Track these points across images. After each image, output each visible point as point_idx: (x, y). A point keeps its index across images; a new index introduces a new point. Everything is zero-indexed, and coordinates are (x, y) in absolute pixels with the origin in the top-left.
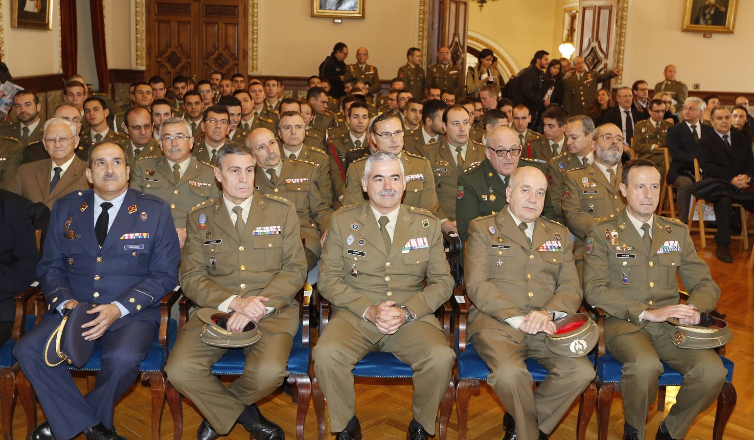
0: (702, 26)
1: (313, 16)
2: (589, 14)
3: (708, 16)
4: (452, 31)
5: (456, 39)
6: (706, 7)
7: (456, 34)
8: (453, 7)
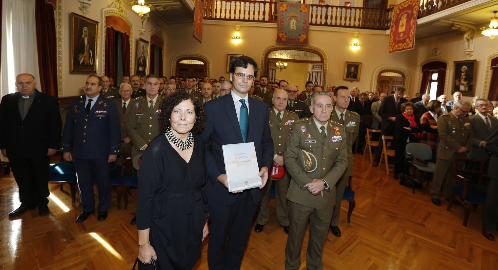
0: (350, 79)
1: (227, 73)
2: (314, 74)
3: (352, 76)
4: (271, 78)
5: (272, 81)
6: (351, 73)
7: (272, 79)
8: (271, 71)
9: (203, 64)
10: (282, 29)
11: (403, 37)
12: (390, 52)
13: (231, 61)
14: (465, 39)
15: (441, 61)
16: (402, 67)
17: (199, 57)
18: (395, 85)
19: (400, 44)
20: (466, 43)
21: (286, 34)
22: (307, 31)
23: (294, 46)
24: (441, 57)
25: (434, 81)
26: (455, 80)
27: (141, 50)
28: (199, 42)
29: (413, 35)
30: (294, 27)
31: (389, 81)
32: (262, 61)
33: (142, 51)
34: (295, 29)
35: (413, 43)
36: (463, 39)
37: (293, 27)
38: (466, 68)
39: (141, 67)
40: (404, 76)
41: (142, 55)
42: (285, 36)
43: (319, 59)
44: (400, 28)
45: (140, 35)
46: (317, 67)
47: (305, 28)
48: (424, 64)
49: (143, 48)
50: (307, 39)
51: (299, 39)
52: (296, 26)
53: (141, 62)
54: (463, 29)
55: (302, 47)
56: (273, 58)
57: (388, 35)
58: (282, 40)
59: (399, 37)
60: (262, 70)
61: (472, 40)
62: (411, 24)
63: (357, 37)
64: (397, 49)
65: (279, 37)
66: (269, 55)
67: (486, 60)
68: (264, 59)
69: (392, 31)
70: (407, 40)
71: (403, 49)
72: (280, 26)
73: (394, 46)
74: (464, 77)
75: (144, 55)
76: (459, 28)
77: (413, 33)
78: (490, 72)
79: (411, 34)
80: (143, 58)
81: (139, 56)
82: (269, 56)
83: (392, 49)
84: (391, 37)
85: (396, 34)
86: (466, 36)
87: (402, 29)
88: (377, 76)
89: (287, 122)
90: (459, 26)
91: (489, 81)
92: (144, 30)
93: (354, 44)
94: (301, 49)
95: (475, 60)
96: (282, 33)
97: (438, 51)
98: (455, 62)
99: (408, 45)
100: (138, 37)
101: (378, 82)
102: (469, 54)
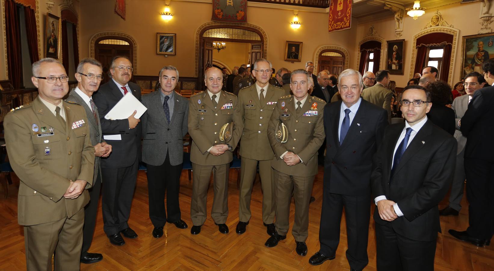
0: (291, 59)
1: (157, 54)
2: (254, 54)
3: (293, 56)
4: (207, 60)
5: (209, 63)
7: (208, 61)
8: (207, 51)
9: (129, 44)
10: (217, 5)
11: (341, 15)
12: (330, 31)
13: (161, 41)
14: (396, 19)
15: (376, 40)
16: (342, 47)
17: (123, 36)
18: (335, 66)
19: (339, 23)
20: (397, 23)
21: (222, 11)
22: (245, 8)
23: (231, 24)
24: (376, 37)
25: (371, 61)
26: (388, 59)
27: (50, 28)
28: (122, 19)
29: (349, 14)
30: (231, 3)
31: (329, 61)
32: (197, 41)
33: (52, 28)
34: (232, 5)
35: (350, 22)
36: (394, 19)
37: (229, 3)
38: (397, 47)
39: (52, 48)
40: (344, 56)
41: (53, 33)
42: (222, 13)
43: (259, 39)
44: (338, 6)
45: (48, 9)
46: (257, 47)
47: (242, 4)
48: (362, 44)
49: (53, 25)
50: (245, 16)
51: (236, 17)
52: (233, 2)
53: (51, 42)
54: (394, 9)
55: (239, 25)
56: (209, 37)
57: (328, 13)
58: (218, 17)
59: (338, 16)
60: (197, 51)
61: (402, 20)
62: (348, 2)
63: (297, 15)
64: (336, 28)
65: (216, 14)
66: (205, 34)
67: (413, 40)
68: (199, 38)
69: (331, 9)
70: (345, 19)
71: (341, 28)
72: (215, 2)
73: (333, 26)
74: (395, 56)
75: (54, 33)
76: (390, 8)
77: (349, 11)
78: (416, 51)
79: (348, 14)
80: (53, 38)
81: (48, 35)
82: (205, 36)
83: (332, 27)
84: (330, 16)
85: (334, 12)
86: (396, 16)
87: (340, 8)
88: (318, 56)
89: (224, 106)
90: (389, 6)
91: (415, 60)
92: (52, 3)
93: (295, 23)
94: (239, 28)
95: (404, 40)
96: (218, 9)
97: (374, 31)
98: (387, 42)
99: (345, 24)
100: (46, 11)
101: (319, 62)
102: (399, 34)
